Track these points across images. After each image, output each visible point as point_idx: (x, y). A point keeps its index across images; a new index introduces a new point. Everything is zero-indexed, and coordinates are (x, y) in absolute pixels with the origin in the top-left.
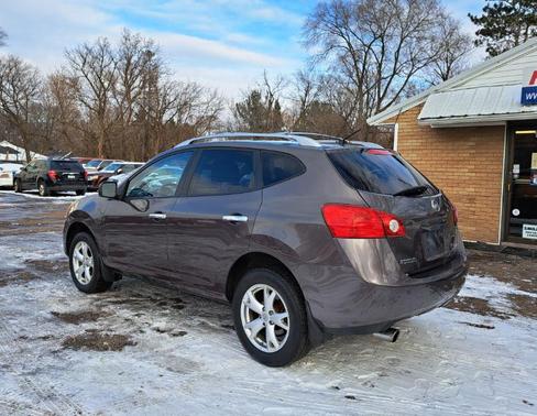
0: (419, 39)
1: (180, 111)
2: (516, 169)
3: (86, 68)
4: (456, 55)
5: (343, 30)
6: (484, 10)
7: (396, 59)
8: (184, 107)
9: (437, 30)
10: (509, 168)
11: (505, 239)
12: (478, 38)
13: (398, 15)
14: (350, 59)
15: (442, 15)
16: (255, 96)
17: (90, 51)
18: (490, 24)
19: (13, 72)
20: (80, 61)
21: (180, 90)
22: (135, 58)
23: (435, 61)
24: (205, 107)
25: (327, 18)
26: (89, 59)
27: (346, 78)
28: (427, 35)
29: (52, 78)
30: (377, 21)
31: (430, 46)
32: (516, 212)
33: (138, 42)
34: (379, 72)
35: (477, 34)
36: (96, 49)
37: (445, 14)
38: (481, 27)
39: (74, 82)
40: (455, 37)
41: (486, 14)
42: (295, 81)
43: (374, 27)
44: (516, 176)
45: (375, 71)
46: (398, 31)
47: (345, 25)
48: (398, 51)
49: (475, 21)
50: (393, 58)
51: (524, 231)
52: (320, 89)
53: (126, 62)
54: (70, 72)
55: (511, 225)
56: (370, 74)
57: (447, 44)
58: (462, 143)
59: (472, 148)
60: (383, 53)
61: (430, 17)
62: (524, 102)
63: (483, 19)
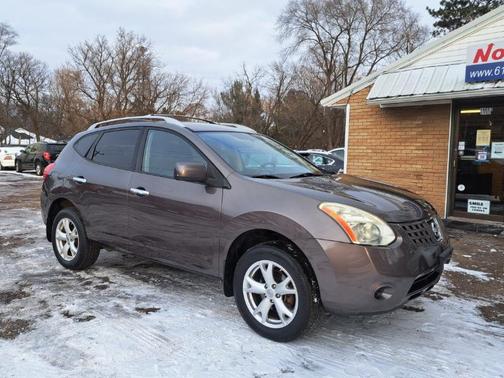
0: (382, 31)
1: (170, 100)
2: (462, 146)
3: (87, 63)
4: (416, 45)
5: (313, 25)
6: (442, 3)
7: (362, 50)
8: (173, 96)
9: (398, 23)
10: (454, 145)
11: (450, 213)
12: (436, 29)
13: (363, 10)
14: (320, 51)
15: (402, 9)
16: (238, 86)
17: (90, 48)
18: (446, 17)
19: (24, 66)
20: (81, 57)
21: (169, 80)
22: (129, 54)
23: (397, 51)
24: (191, 96)
25: (298, 14)
26: (90, 55)
27: (317, 68)
28: (389, 27)
29: (58, 72)
30: (343, 15)
31: (391, 37)
32: (461, 188)
33: (132, 39)
34: (346, 62)
35: (435, 25)
36: (96, 46)
37: (406, 7)
38: (438, 19)
39: (78, 76)
40: (414, 29)
41: (443, 8)
42: (271, 71)
43: (341, 21)
44: (461, 153)
45: (342, 60)
46: (362, 25)
47: (315, 19)
48: (363, 42)
49: (433, 13)
50: (358, 49)
51: (469, 206)
52: (293, 78)
53: (121, 57)
54: (73, 66)
55: (457, 200)
56: (337, 64)
57: (408, 36)
58: (409, 122)
59: (418, 126)
60: (349, 45)
61: (392, 11)
62: (469, 80)
63: (440, 12)
